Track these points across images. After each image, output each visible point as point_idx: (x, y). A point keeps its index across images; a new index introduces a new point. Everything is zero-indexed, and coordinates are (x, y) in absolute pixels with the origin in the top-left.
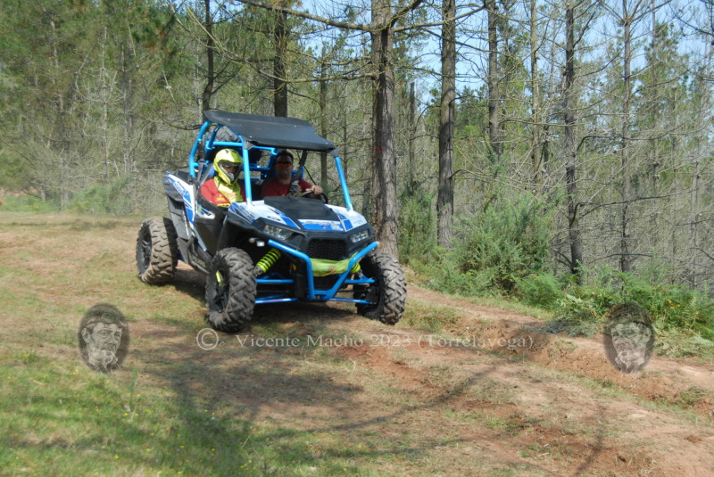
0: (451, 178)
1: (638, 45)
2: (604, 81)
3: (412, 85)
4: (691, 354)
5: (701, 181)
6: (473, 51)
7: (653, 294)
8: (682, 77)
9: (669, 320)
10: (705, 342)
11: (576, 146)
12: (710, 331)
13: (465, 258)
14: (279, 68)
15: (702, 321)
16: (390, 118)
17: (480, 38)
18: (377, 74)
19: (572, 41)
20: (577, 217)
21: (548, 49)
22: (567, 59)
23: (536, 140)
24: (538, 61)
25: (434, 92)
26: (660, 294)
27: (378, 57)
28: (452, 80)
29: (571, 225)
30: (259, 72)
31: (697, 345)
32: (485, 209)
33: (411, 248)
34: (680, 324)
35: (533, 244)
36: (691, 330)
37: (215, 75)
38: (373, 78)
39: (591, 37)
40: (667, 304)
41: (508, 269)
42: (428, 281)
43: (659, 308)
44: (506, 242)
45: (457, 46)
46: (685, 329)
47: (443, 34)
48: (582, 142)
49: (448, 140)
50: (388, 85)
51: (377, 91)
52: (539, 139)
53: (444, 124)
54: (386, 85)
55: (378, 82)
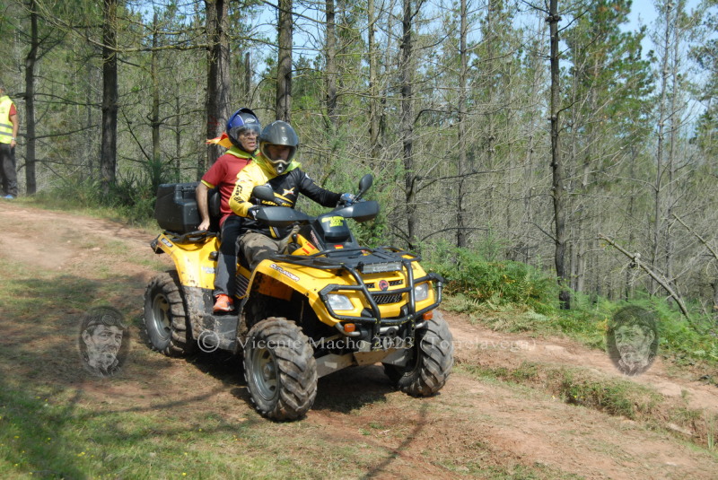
1: (474, 18)
2: (440, 53)
3: (248, 54)
4: (526, 329)
5: (535, 154)
6: (310, 22)
7: (489, 270)
8: (517, 51)
9: (504, 296)
10: (538, 316)
11: (413, 119)
12: (543, 305)
14: (109, 37)
15: (535, 296)
16: (225, 88)
17: (317, 9)
18: (211, 44)
19: (409, 13)
20: (414, 191)
21: (385, 21)
22: (405, 32)
23: (373, 113)
24: (375, 33)
25: (270, 62)
26: (496, 270)
27: (212, 27)
28: (289, 52)
29: (408, 200)
30: (89, 40)
31: (531, 320)
34: (515, 299)
36: (526, 306)
37: (39, 41)
38: (208, 49)
39: (428, 10)
40: (502, 279)
43: (494, 284)
45: (294, 17)
46: (520, 305)
47: (279, 4)
48: (419, 115)
49: (286, 113)
50: (223, 55)
51: (212, 63)
52: (376, 113)
53: (280, 96)
54: (221, 56)
55: (212, 52)
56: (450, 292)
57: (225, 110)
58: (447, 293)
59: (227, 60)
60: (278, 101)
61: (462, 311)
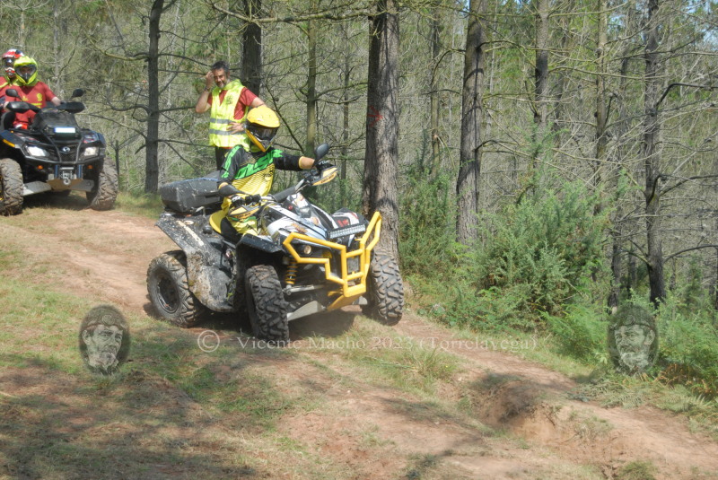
0: (476, 151)
11: (658, 98)
13: (487, 268)
16: (390, 68)
18: (374, 12)
30: (214, 8)
32: (519, 202)
33: (419, 247)
35: (582, 251)
38: (370, 18)
41: (544, 287)
42: (431, 306)
44: (542, 251)
48: (667, 92)
49: (475, 99)
50: (389, 25)
51: (374, 38)
52: (604, 91)
53: (468, 74)
54: (386, 27)
55: (375, 24)
56: (667, 380)
57: (389, 99)
58: (663, 381)
59: (396, 30)
60: (465, 81)
61: (680, 411)
